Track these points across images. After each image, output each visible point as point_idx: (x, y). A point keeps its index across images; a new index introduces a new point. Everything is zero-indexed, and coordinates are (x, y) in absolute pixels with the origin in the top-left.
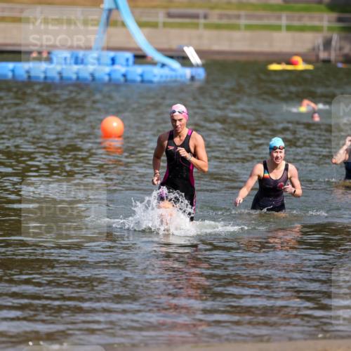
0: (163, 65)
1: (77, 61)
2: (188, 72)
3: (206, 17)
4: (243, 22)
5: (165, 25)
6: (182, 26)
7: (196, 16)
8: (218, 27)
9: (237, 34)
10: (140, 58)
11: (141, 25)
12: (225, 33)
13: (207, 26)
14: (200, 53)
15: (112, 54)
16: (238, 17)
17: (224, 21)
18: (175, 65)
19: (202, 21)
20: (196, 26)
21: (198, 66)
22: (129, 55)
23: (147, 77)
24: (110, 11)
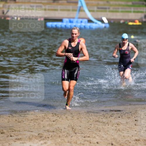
0: (96, 23)
1: (70, 22)
2: (103, 25)
3: (109, 8)
4: (120, 10)
5: (97, 11)
6: (102, 11)
7: (106, 8)
8: (112, 11)
9: (118, 14)
10: (90, 21)
11: (90, 11)
12: (115, 13)
13: (109, 11)
14: (108, 19)
15: (81, 20)
16: (118, 9)
17: (115, 10)
18: (100, 23)
19: (108, 10)
20: (106, 11)
21: (106, 23)
22: (86, 20)
23: (91, 27)
24: (80, 7)
